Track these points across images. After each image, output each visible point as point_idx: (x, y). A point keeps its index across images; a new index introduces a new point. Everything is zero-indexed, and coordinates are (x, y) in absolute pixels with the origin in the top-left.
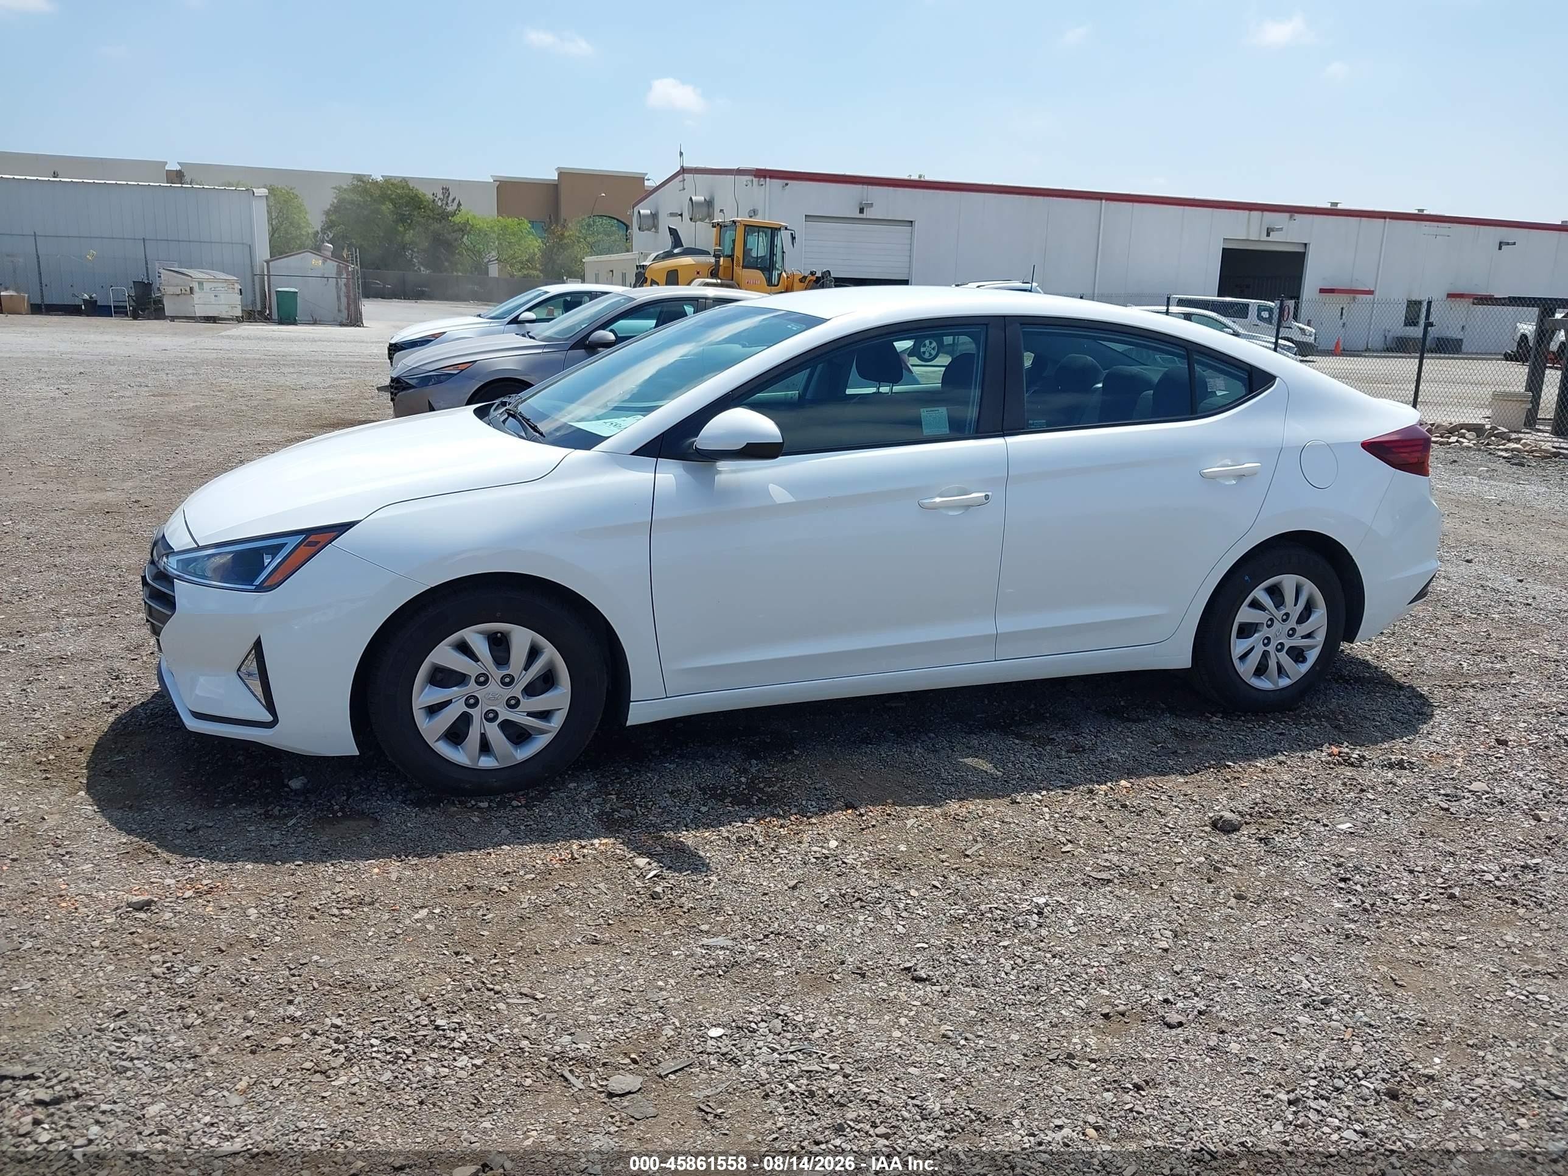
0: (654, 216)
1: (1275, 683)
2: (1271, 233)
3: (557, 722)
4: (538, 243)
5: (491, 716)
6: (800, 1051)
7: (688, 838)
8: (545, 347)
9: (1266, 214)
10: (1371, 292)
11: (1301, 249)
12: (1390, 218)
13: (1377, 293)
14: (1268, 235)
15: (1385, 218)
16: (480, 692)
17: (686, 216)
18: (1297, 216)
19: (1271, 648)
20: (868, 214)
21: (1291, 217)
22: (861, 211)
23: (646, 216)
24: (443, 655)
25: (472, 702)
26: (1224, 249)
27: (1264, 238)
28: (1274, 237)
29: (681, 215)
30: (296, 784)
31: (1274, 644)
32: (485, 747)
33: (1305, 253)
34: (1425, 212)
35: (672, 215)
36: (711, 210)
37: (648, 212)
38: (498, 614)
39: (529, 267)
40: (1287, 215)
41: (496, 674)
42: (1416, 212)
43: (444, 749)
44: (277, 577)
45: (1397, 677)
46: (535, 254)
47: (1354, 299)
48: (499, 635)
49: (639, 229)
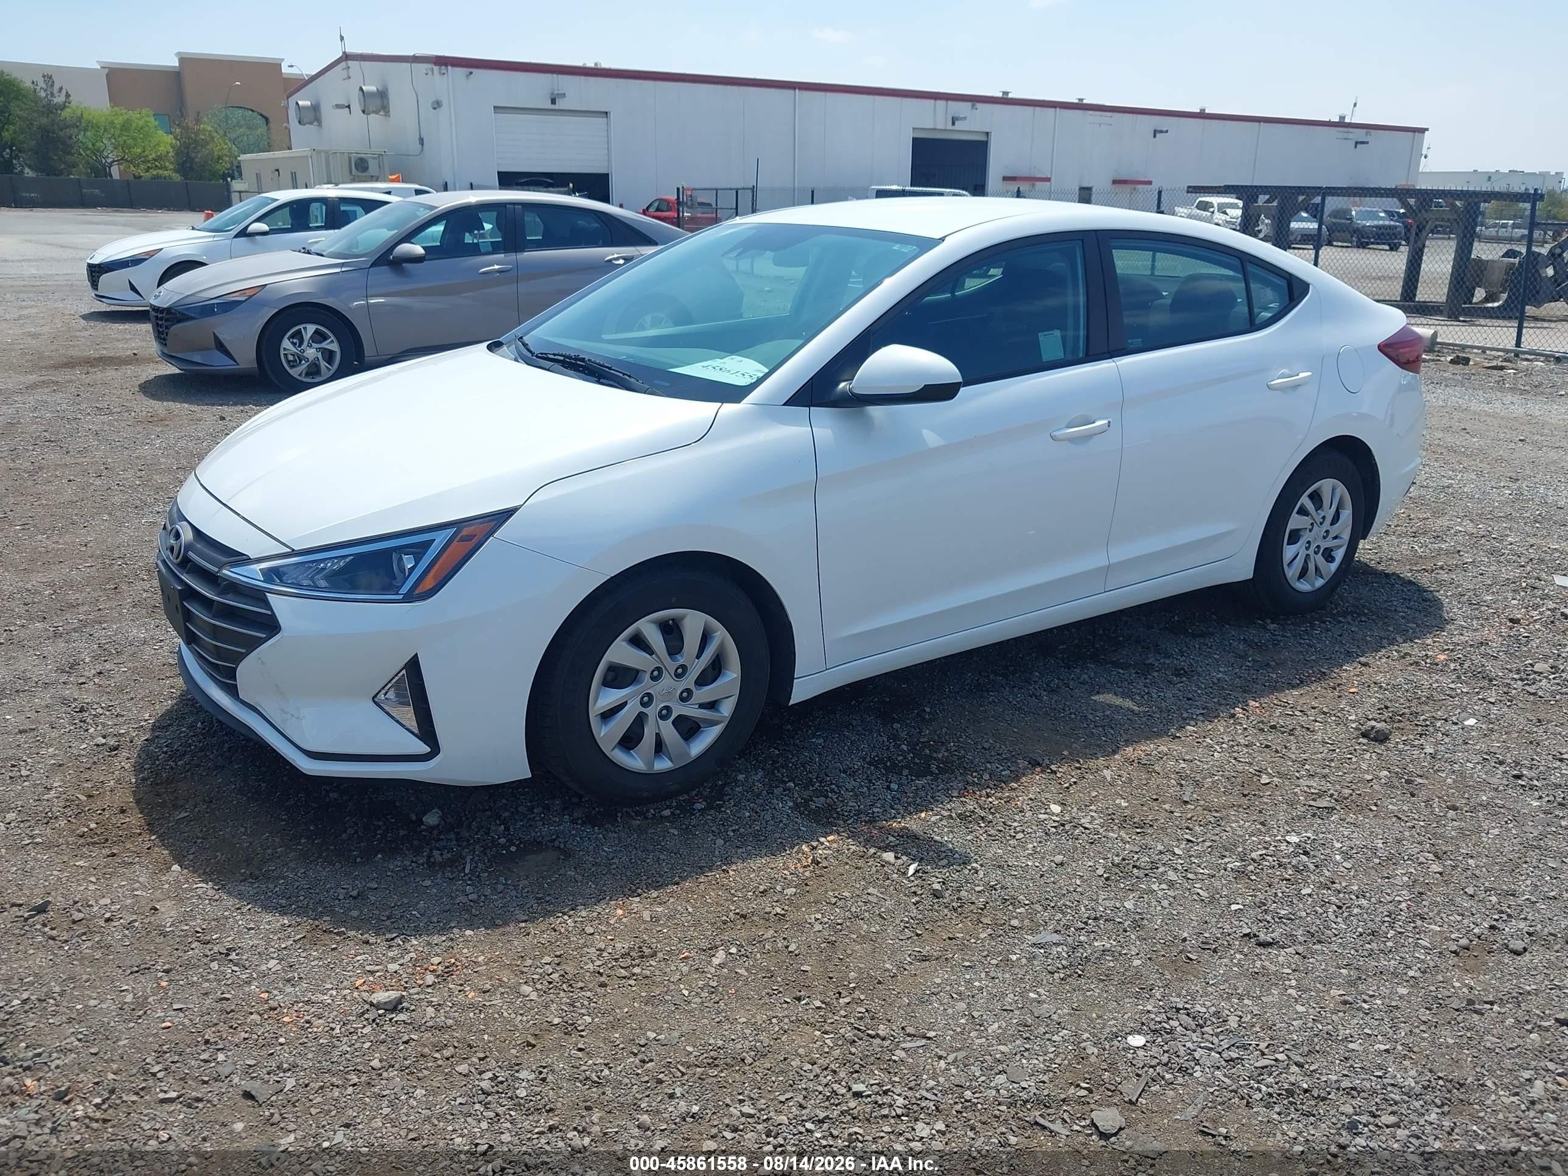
0: (315, 108)
1: (1313, 585)
2: (956, 123)
3: (727, 709)
4: (169, 139)
5: (665, 713)
6: (1233, 1045)
7: (913, 823)
8: (342, 265)
9: (950, 103)
10: (1048, 180)
11: (983, 138)
12: (1060, 108)
13: (1053, 180)
14: (953, 124)
15: (1055, 107)
16: (656, 689)
17: (356, 107)
18: (979, 105)
19: (1311, 552)
20: (561, 104)
21: (973, 106)
22: (553, 101)
23: (305, 108)
24: (620, 652)
25: (647, 700)
26: (914, 139)
27: (950, 127)
28: (959, 125)
29: (349, 107)
30: (432, 819)
31: (1313, 547)
32: (659, 747)
33: (987, 142)
34: (1084, 102)
35: (338, 106)
36: (385, 101)
37: (308, 103)
38: (674, 600)
39: (156, 166)
40: (969, 104)
41: (671, 665)
42: (1077, 101)
43: (620, 757)
44: (429, 583)
45: (1372, 564)
46: (168, 153)
47: (1033, 185)
48: (671, 622)
49: (300, 122)
